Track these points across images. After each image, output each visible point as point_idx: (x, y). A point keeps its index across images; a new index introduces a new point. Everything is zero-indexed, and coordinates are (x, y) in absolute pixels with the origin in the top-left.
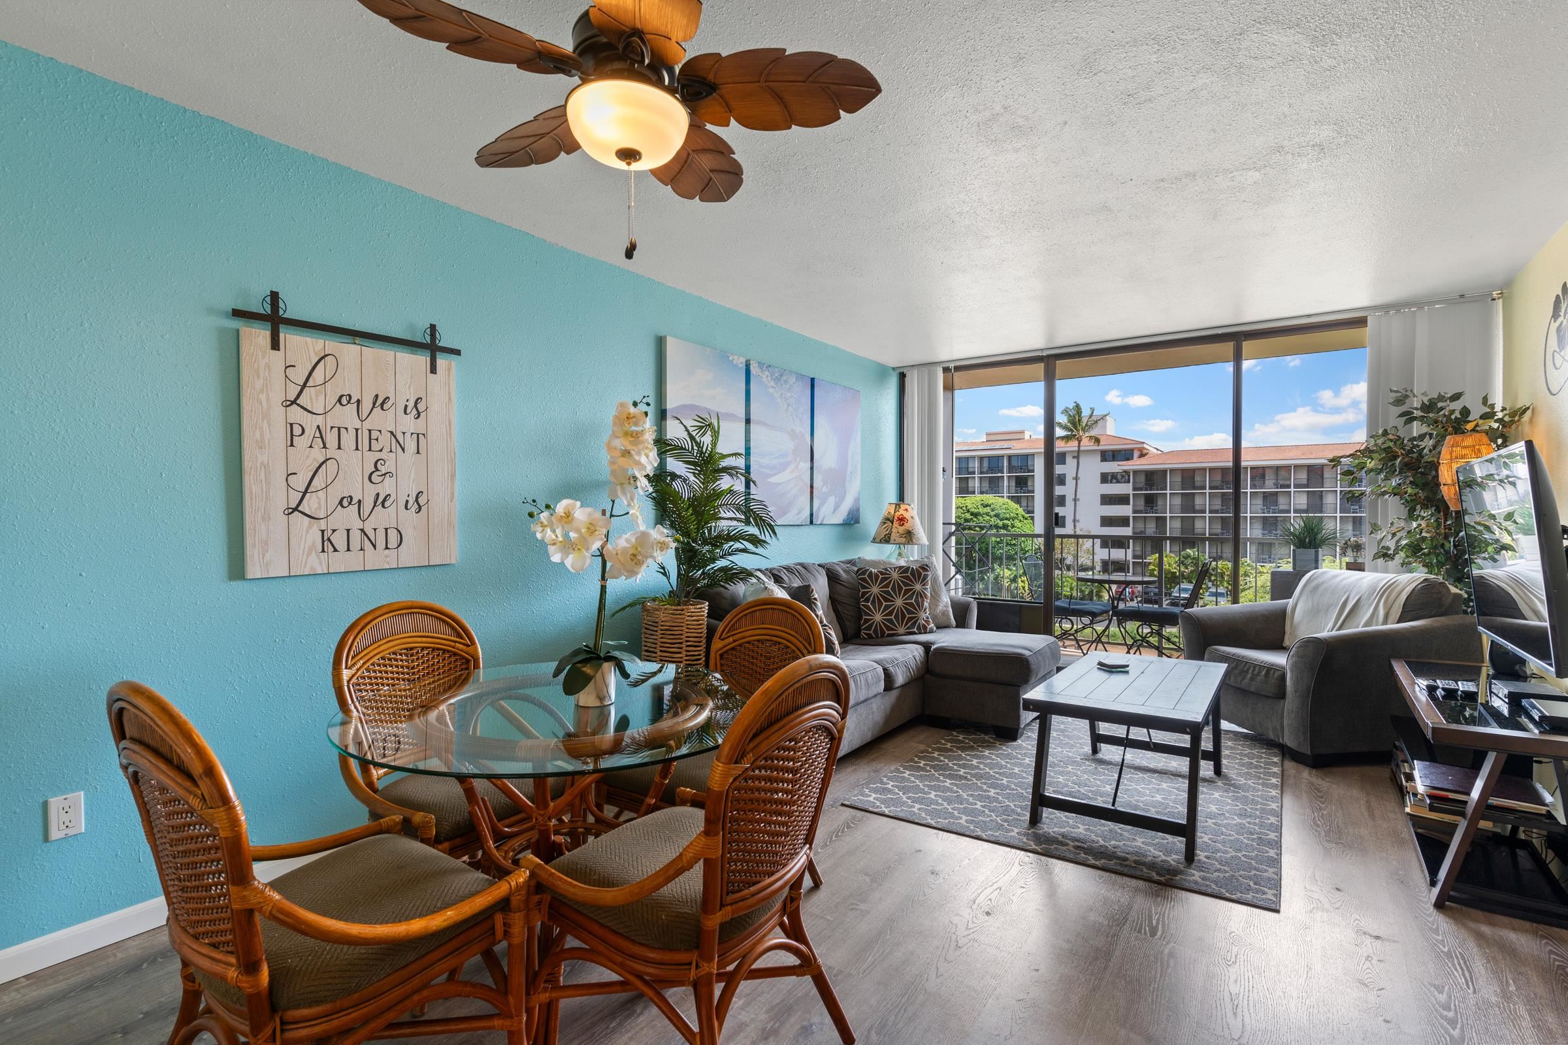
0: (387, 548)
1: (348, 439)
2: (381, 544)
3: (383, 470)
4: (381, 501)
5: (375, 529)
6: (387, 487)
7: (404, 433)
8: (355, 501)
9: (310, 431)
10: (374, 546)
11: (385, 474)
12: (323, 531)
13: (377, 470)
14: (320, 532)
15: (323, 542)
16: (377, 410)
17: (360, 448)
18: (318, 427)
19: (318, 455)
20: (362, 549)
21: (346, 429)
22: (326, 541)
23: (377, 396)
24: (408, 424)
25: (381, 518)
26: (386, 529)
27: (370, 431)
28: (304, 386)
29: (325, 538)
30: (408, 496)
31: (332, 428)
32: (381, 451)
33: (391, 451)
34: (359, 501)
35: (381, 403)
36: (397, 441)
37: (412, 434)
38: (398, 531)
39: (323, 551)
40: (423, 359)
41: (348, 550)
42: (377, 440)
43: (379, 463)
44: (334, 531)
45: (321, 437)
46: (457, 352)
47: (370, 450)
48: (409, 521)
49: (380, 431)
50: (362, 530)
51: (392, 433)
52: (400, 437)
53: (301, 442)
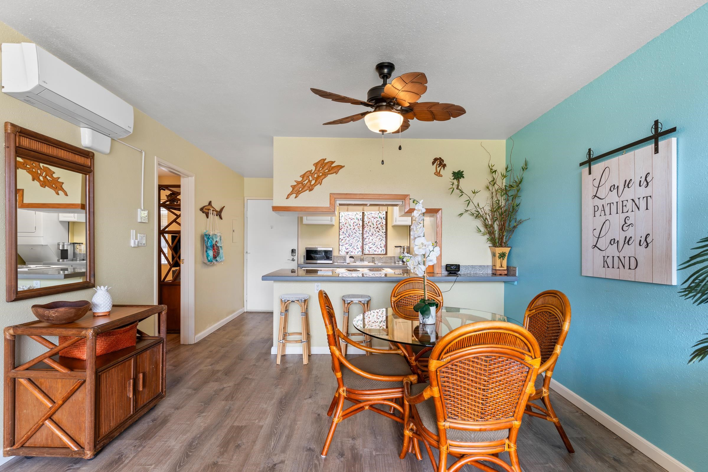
0: (630, 269)
1: (614, 208)
2: (627, 266)
3: (628, 222)
4: (628, 241)
5: (624, 257)
6: (630, 232)
7: (639, 198)
8: (616, 241)
9: (601, 208)
10: (624, 267)
11: (629, 225)
12: (604, 257)
13: (626, 223)
14: (603, 257)
15: (604, 262)
16: (626, 188)
17: (618, 212)
18: (603, 205)
19: (603, 219)
20: (618, 268)
21: (613, 203)
22: (605, 263)
23: (626, 181)
24: (642, 192)
25: (628, 251)
26: (630, 257)
27: (622, 201)
28: (599, 187)
29: (605, 260)
30: (641, 237)
31: (608, 204)
32: (627, 212)
33: (632, 211)
34: (618, 241)
35: (627, 184)
36: (636, 204)
37: (644, 198)
38: (636, 259)
39: (604, 267)
40: (650, 147)
41: (613, 267)
42: (626, 206)
43: (627, 219)
44: (608, 257)
45: (604, 210)
46: (674, 130)
47: (623, 212)
48: (642, 253)
49: (627, 201)
50: (619, 257)
51: (633, 200)
52: (637, 201)
53: (597, 214)
